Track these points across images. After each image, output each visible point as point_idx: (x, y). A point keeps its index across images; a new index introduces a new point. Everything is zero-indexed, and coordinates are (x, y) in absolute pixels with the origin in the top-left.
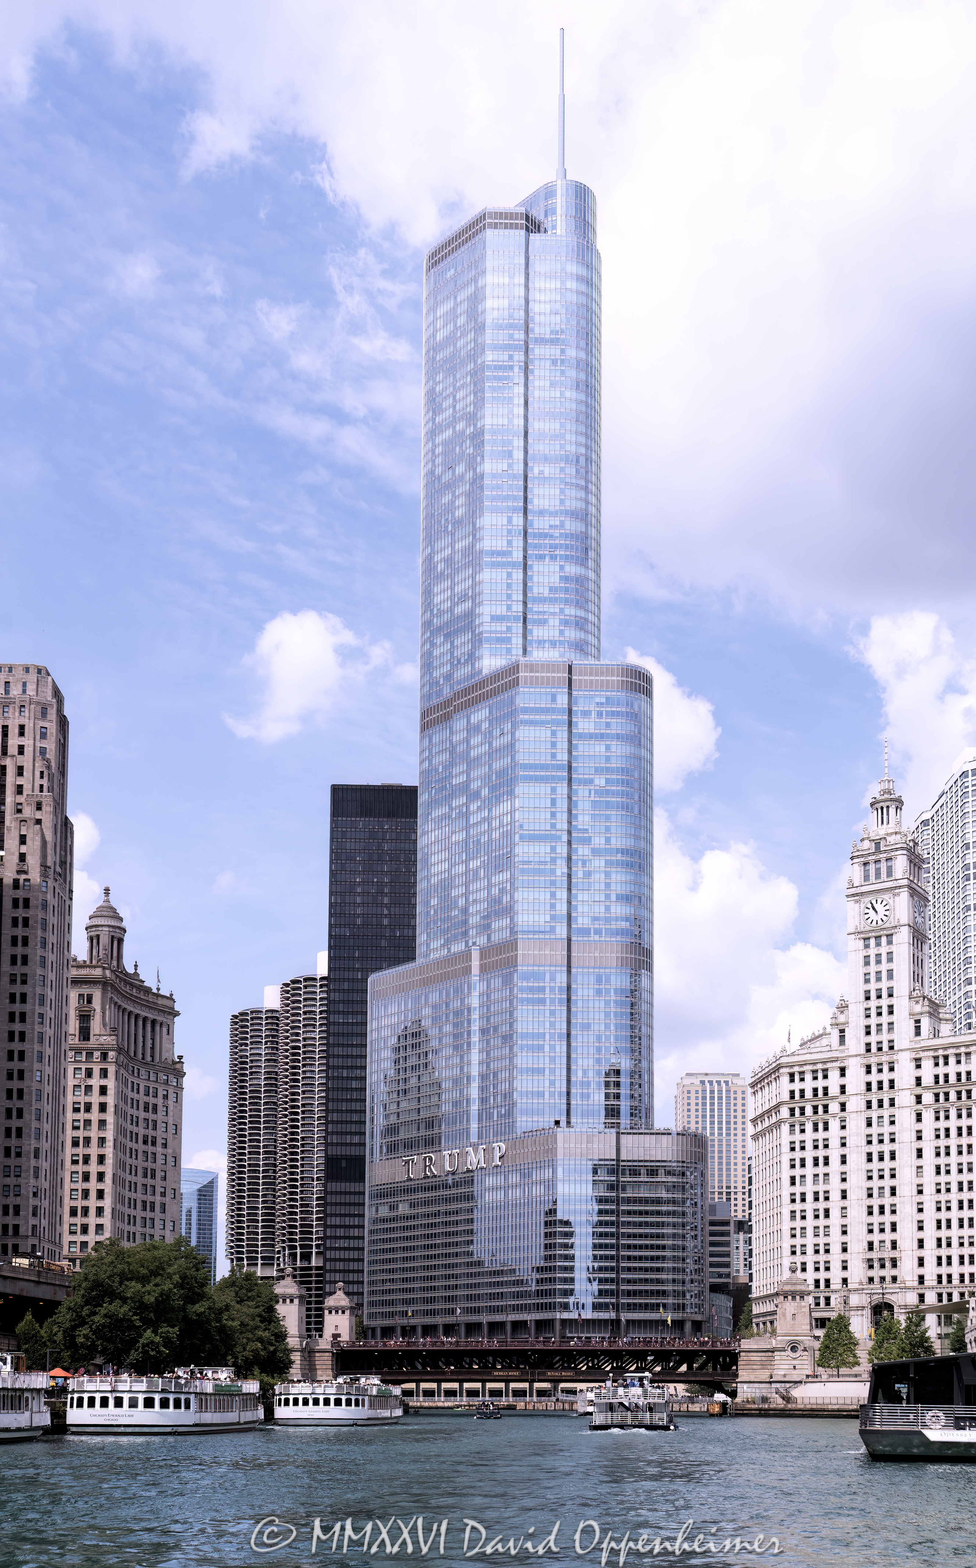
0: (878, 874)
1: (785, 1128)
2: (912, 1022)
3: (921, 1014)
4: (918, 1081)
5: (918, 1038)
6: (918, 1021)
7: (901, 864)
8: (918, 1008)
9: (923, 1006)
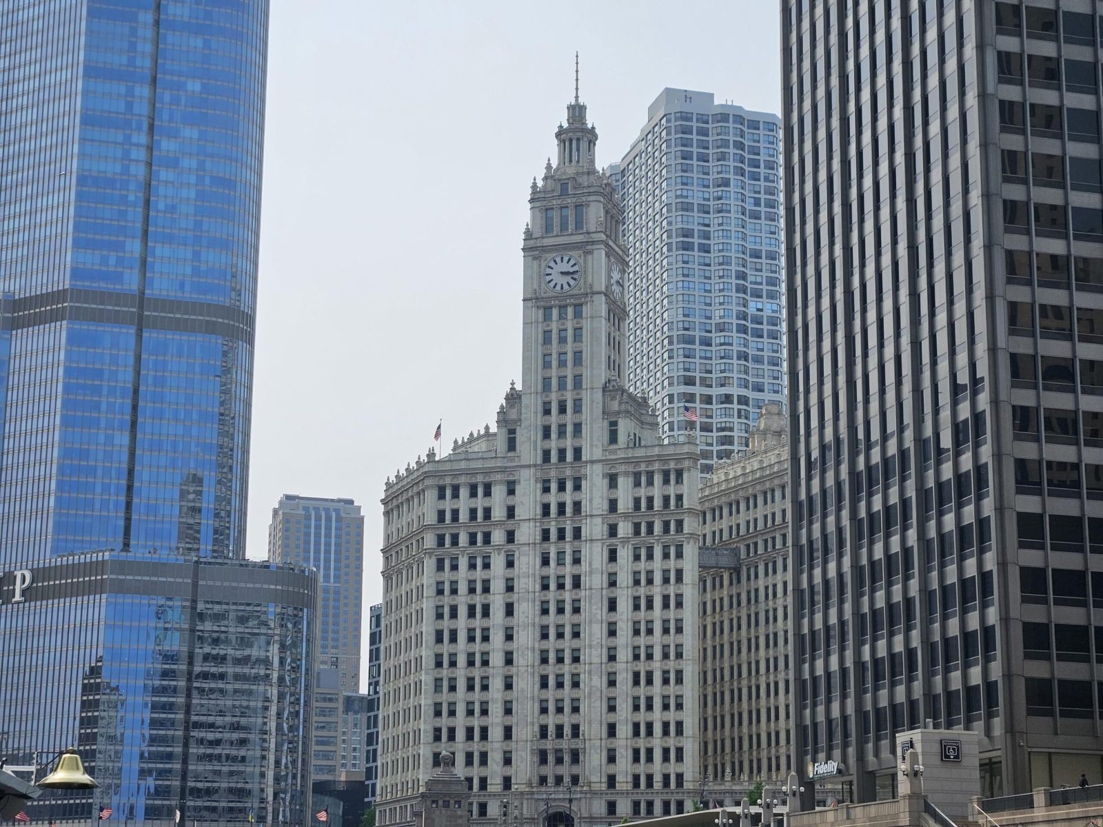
0: (563, 226)
1: (430, 564)
2: (606, 423)
3: (619, 413)
4: (613, 505)
5: (614, 447)
6: (614, 424)
7: (595, 213)
8: (615, 406)
9: (620, 403)
